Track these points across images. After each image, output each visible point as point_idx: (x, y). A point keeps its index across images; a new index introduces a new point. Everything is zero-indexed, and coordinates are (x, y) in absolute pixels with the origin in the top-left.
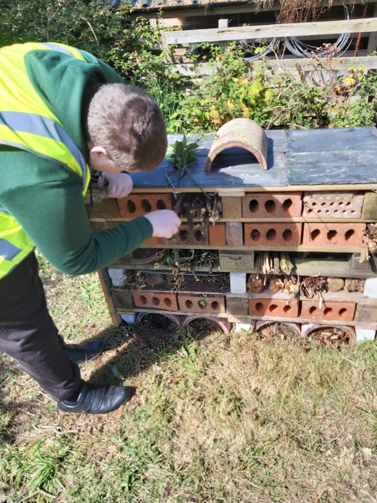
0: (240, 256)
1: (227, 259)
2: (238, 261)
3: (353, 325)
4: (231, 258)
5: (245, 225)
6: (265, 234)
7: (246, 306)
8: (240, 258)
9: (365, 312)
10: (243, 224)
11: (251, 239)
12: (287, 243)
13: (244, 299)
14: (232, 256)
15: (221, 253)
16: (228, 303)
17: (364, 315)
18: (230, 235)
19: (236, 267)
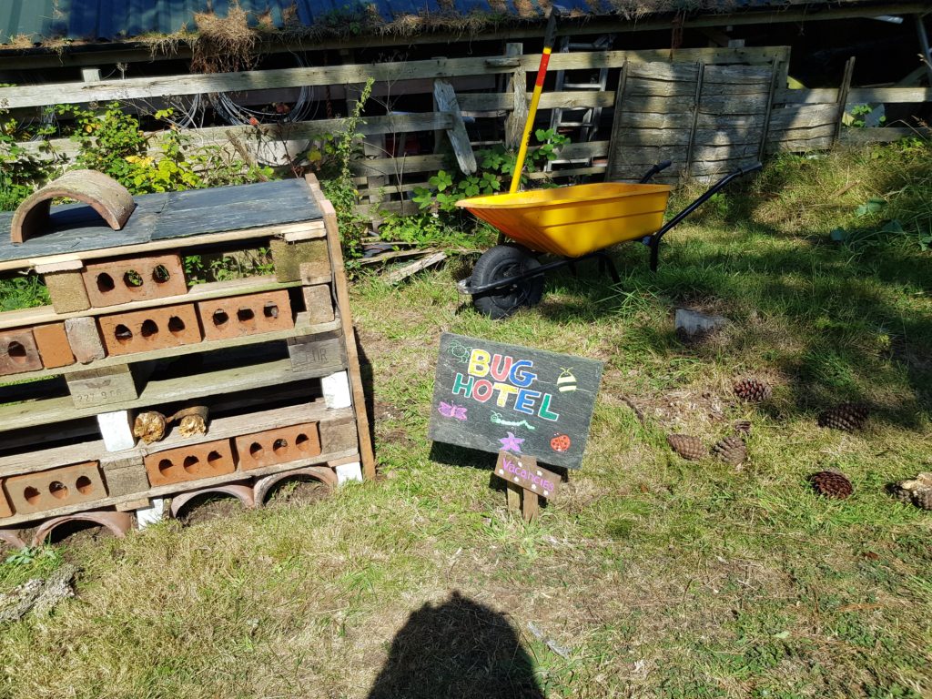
0: (107, 377)
1: (86, 390)
2: (106, 389)
3: (323, 461)
4: (91, 386)
5: (101, 319)
6: (140, 330)
7: (141, 471)
8: (107, 383)
9: (334, 432)
10: (97, 317)
11: (117, 343)
12: (180, 340)
13: (135, 459)
14: (92, 380)
15: (71, 379)
16: (107, 474)
17: (333, 440)
18: (77, 342)
19: (104, 401)
